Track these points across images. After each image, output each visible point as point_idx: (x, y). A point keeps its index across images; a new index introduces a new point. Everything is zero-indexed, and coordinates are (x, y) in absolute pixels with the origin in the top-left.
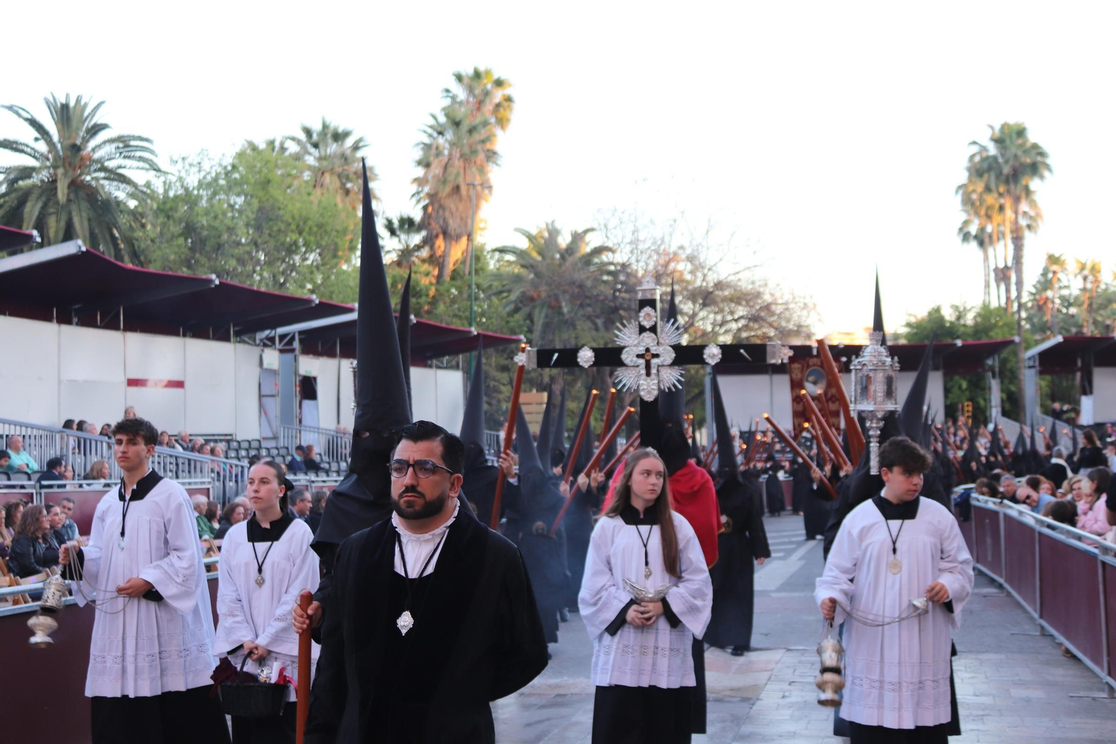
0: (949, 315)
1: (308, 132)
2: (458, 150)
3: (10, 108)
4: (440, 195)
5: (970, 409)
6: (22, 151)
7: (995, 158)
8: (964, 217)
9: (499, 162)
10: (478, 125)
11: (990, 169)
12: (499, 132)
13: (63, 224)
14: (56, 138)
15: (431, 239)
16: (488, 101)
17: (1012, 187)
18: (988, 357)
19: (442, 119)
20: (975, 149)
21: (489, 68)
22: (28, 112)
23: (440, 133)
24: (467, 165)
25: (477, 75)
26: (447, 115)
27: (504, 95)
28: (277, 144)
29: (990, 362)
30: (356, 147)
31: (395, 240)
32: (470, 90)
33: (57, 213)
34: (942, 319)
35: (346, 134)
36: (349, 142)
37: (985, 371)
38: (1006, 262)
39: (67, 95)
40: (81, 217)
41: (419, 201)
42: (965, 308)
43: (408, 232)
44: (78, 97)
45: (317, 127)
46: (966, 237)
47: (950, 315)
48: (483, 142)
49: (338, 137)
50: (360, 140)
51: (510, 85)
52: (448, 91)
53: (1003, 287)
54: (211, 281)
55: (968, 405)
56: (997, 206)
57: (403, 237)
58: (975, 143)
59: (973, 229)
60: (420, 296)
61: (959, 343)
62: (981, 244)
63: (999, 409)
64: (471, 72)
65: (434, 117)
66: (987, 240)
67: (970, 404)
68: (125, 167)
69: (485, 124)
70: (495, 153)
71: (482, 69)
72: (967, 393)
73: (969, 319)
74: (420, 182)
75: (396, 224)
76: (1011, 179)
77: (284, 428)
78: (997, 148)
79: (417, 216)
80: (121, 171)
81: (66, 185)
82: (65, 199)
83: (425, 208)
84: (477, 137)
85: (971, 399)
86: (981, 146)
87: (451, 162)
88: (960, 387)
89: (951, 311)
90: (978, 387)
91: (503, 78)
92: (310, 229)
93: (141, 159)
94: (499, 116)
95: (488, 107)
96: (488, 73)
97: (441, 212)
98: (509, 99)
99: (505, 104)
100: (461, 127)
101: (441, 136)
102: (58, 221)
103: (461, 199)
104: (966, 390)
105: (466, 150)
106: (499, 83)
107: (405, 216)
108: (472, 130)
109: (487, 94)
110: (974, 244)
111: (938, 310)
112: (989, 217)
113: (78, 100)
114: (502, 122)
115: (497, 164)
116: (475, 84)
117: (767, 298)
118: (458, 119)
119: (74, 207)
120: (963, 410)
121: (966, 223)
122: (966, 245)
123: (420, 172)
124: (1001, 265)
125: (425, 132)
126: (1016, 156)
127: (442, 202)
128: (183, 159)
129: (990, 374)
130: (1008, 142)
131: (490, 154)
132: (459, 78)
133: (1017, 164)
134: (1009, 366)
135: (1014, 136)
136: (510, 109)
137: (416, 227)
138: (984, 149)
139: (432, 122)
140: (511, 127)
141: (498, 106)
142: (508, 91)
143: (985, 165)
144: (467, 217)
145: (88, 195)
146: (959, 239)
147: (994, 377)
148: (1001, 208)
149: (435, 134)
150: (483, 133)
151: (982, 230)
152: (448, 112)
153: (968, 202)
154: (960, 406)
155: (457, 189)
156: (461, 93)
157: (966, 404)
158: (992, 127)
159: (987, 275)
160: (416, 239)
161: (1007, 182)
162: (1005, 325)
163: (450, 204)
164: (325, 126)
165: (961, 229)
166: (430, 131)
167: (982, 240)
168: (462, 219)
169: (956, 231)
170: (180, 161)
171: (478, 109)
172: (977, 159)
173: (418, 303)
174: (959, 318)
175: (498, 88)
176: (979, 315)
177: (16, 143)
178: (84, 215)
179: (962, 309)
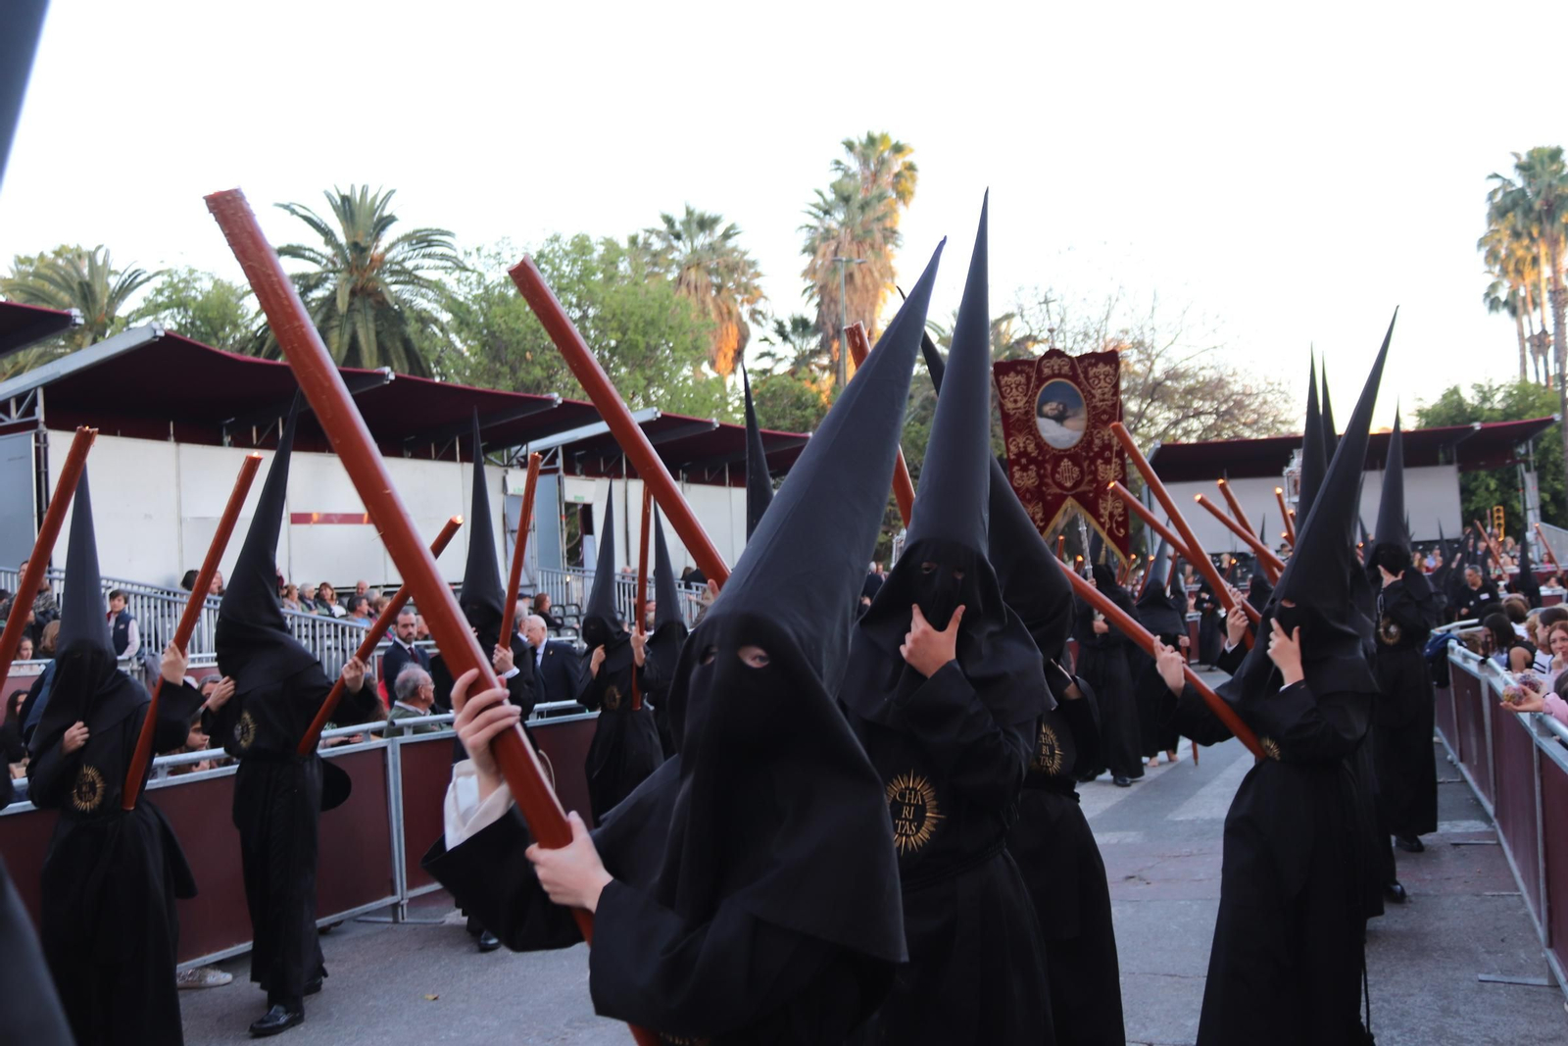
0: (1470, 397)
1: (669, 221)
2: (849, 231)
3: (286, 207)
4: (830, 286)
5: (1501, 514)
6: (303, 257)
7: (1522, 191)
8: (1490, 279)
9: (899, 243)
10: (871, 200)
11: (1515, 204)
12: (901, 208)
13: (346, 338)
14: (342, 239)
15: (827, 341)
16: (884, 171)
17: (1548, 227)
18: (1518, 444)
19: (830, 196)
20: (1496, 183)
21: (885, 132)
22: (309, 210)
23: (827, 212)
24: (861, 249)
25: (872, 141)
26: (836, 192)
27: (904, 163)
28: (641, 240)
29: (1522, 450)
30: (726, 236)
31: (789, 346)
32: (865, 161)
33: (340, 326)
34: (1460, 402)
35: (715, 221)
36: (719, 230)
37: (1516, 463)
38: (1543, 326)
39: (352, 187)
40: (367, 328)
41: (811, 297)
42: (1490, 387)
43: (803, 336)
44: (364, 187)
45: (679, 216)
46: (1494, 304)
47: (1473, 398)
48: (879, 219)
49: (705, 224)
50: (732, 227)
51: (912, 151)
52: (838, 163)
53: (1541, 359)
54: (383, 376)
55: (1498, 510)
56: (1529, 258)
57: (798, 342)
58: (1496, 176)
59: (1503, 294)
60: (807, 407)
61: (1477, 426)
62: (1514, 312)
63: (1538, 512)
64: (864, 138)
65: (820, 194)
66: (1519, 304)
67: (1501, 508)
68: (422, 268)
69: (881, 197)
70: (894, 232)
71: (877, 134)
72: (1497, 495)
73: (1498, 402)
74: (810, 272)
75: (788, 327)
76: (1544, 218)
77: (543, 571)
78: (1524, 177)
79: (812, 316)
80: (419, 273)
81: (347, 291)
82: (345, 309)
83: (819, 305)
84: (871, 214)
85: (1504, 503)
86: (1504, 180)
87: (841, 246)
88: (1487, 488)
89: (1473, 392)
90: (1510, 486)
91: (902, 142)
92: (636, 325)
93: (443, 257)
94: (900, 188)
95: (887, 179)
96: (884, 137)
97: (832, 306)
98: (911, 167)
99: (907, 173)
100: (851, 203)
101: (828, 217)
102: (341, 335)
103: (855, 290)
104: (1496, 490)
105: (859, 231)
106: (898, 149)
107: (797, 316)
108: (864, 206)
109: (882, 162)
110: (1504, 313)
111: (1455, 391)
112: (1519, 272)
113: (364, 193)
114: (903, 196)
115: (897, 246)
116: (869, 151)
117: (1237, 388)
118: (846, 194)
119: (358, 317)
120: (1492, 516)
121: (1493, 287)
122: (1494, 314)
123: (807, 259)
124: (1537, 331)
125: (810, 213)
126: (1550, 186)
127: (833, 295)
128: (478, 250)
129: (1523, 466)
130: (1538, 168)
131: (888, 234)
132: (850, 146)
133: (1552, 197)
134: (1551, 458)
135: (1546, 159)
136: (913, 179)
137: (812, 329)
138: (1510, 183)
139: (820, 201)
140: (914, 202)
141: (898, 175)
142: (909, 158)
143: (1509, 201)
144: (864, 311)
145: (378, 302)
146: (1485, 307)
147: (1528, 470)
148: (1535, 260)
149: (821, 214)
150: (880, 209)
151: (1514, 293)
152: (835, 187)
153: (1492, 256)
154: (1488, 512)
155: (850, 277)
156: (853, 164)
157: (1495, 508)
158: (1517, 155)
159: (1523, 349)
160: (813, 343)
161: (1539, 220)
162: (1544, 405)
163: (843, 297)
164: (689, 213)
165: (1487, 295)
166: (815, 210)
167: (1513, 307)
168: (858, 313)
169: (1482, 297)
170: (474, 252)
171: (874, 181)
172: (1499, 197)
173: (803, 416)
174: (1485, 399)
175: (897, 156)
176: (1510, 395)
177: (300, 248)
178: (371, 326)
179: (1486, 389)
